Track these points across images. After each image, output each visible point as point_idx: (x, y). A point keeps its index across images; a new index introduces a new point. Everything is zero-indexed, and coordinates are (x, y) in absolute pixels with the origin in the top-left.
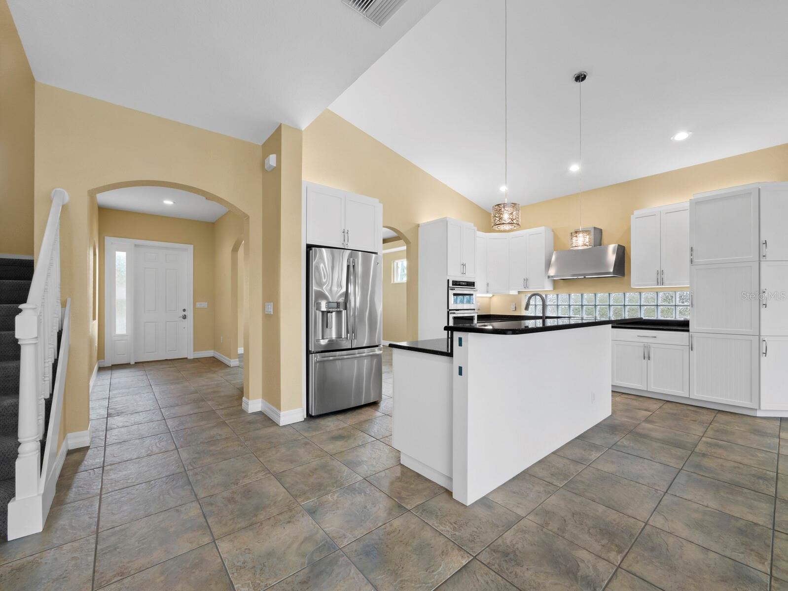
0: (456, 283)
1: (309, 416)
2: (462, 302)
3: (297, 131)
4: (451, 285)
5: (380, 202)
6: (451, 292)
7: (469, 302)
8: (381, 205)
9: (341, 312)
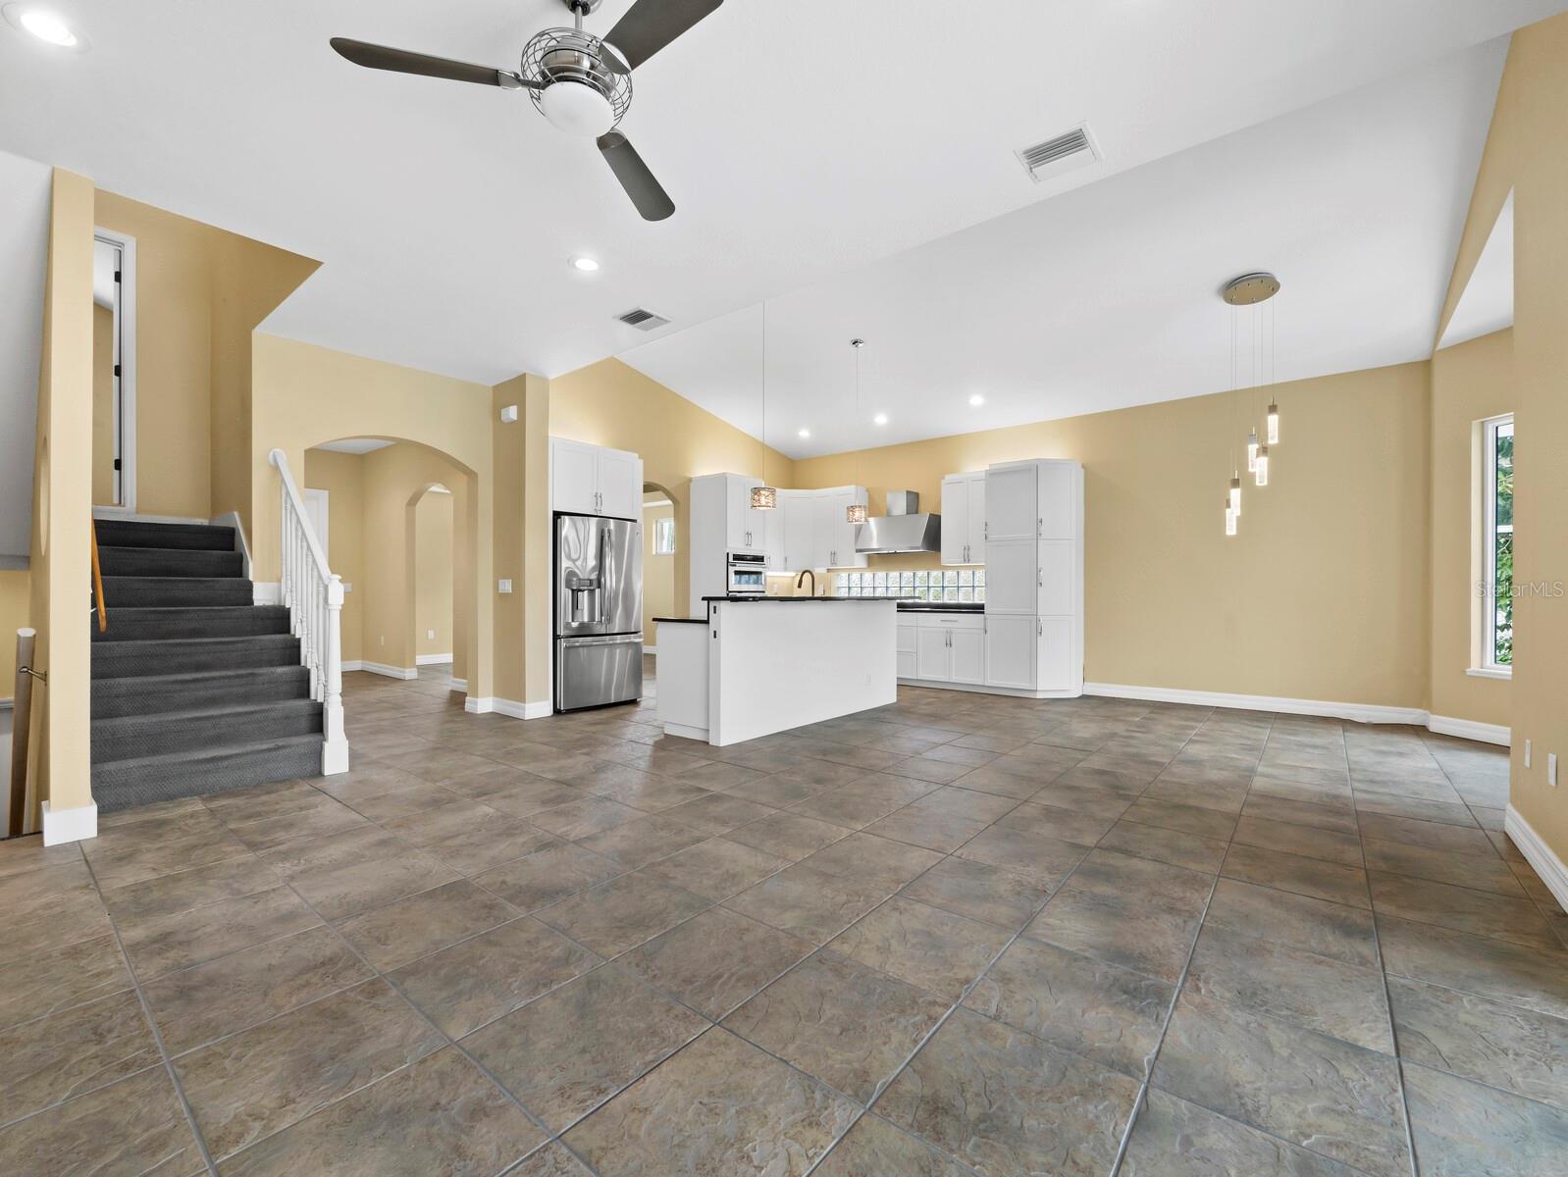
0: (738, 558)
1: (557, 712)
2: (748, 582)
3: (543, 381)
4: (731, 560)
5: (640, 458)
6: (732, 569)
7: (756, 582)
8: (642, 461)
9: (593, 590)
